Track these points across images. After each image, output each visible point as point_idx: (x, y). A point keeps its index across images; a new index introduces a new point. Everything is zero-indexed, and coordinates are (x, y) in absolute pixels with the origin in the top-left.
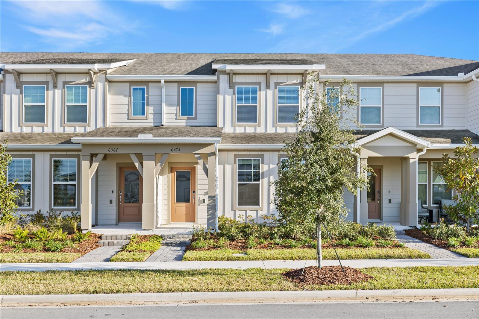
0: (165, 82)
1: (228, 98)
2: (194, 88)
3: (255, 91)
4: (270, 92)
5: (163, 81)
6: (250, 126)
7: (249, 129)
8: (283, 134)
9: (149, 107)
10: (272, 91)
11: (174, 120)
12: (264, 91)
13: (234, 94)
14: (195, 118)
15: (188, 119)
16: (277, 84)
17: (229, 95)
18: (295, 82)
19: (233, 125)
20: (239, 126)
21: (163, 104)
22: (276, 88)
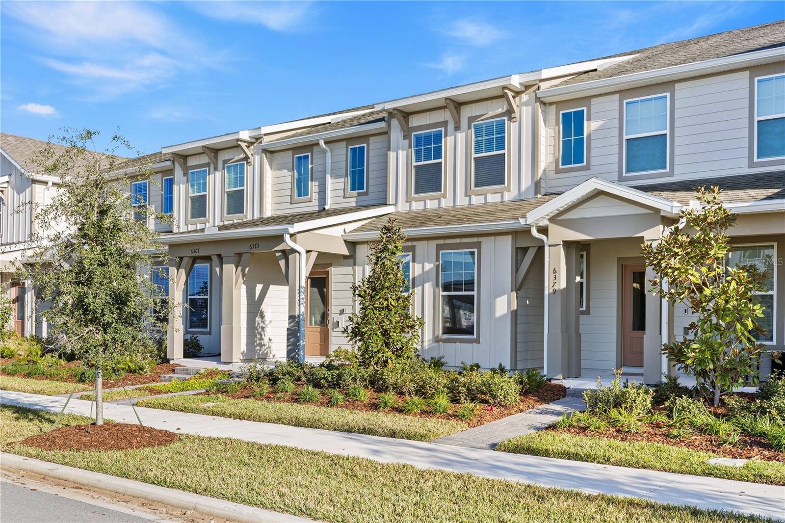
0: (326, 143)
1: (402, 154)
2: (365, 145)
3: (438, 138)
4: (461, 136)
5: (322, 143)
6: (431, 199)
7: (429, 203)
8: (482, 206)
9: (314, 183)
10: (464, 134)
11: (341, 199)
12: (452, 135)
13: (410, 147)
14: (366, 194)
15: (359, 194)
16: (471, 119)
17: (403, 150)
18: (500, 111)
19: (408, 200)
20: (417, 200)
21: (328, 177)
22: (469, 128)
